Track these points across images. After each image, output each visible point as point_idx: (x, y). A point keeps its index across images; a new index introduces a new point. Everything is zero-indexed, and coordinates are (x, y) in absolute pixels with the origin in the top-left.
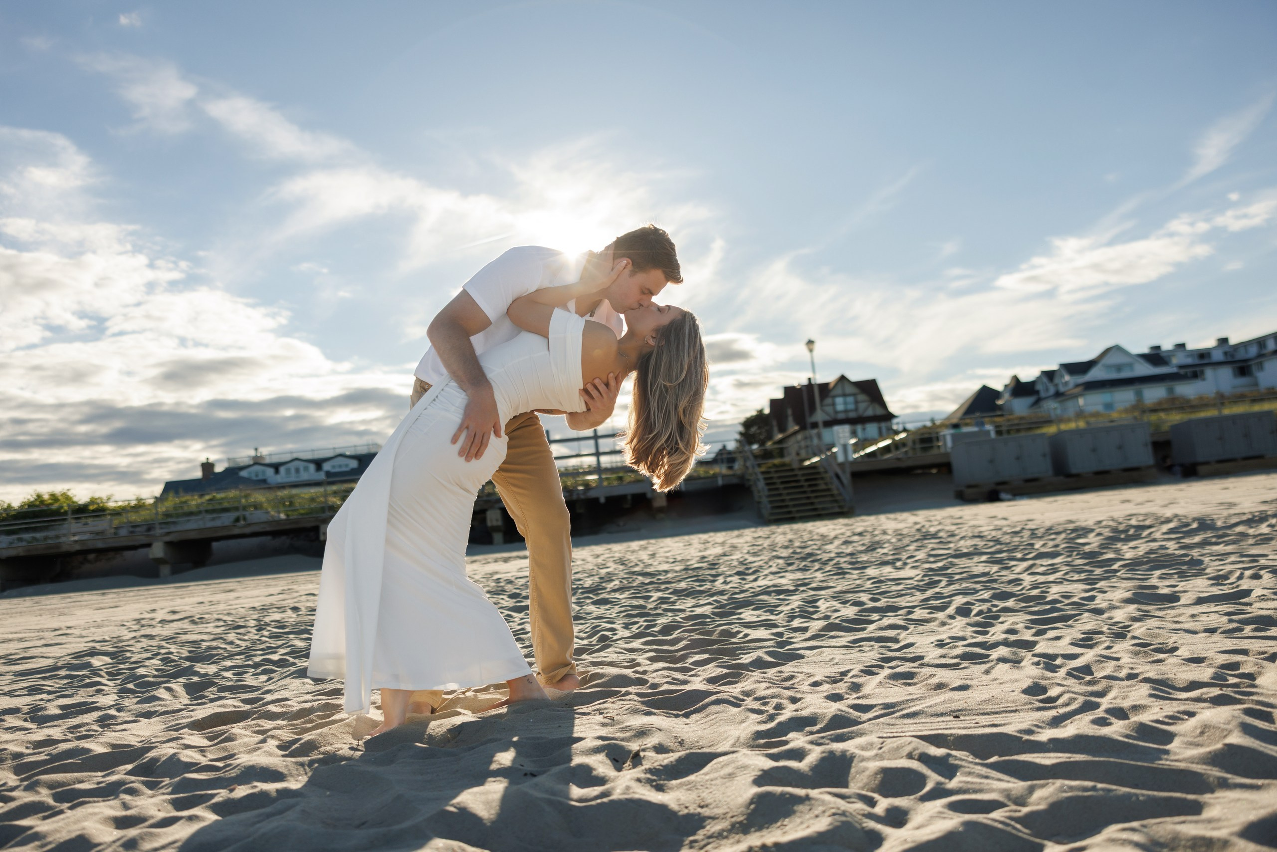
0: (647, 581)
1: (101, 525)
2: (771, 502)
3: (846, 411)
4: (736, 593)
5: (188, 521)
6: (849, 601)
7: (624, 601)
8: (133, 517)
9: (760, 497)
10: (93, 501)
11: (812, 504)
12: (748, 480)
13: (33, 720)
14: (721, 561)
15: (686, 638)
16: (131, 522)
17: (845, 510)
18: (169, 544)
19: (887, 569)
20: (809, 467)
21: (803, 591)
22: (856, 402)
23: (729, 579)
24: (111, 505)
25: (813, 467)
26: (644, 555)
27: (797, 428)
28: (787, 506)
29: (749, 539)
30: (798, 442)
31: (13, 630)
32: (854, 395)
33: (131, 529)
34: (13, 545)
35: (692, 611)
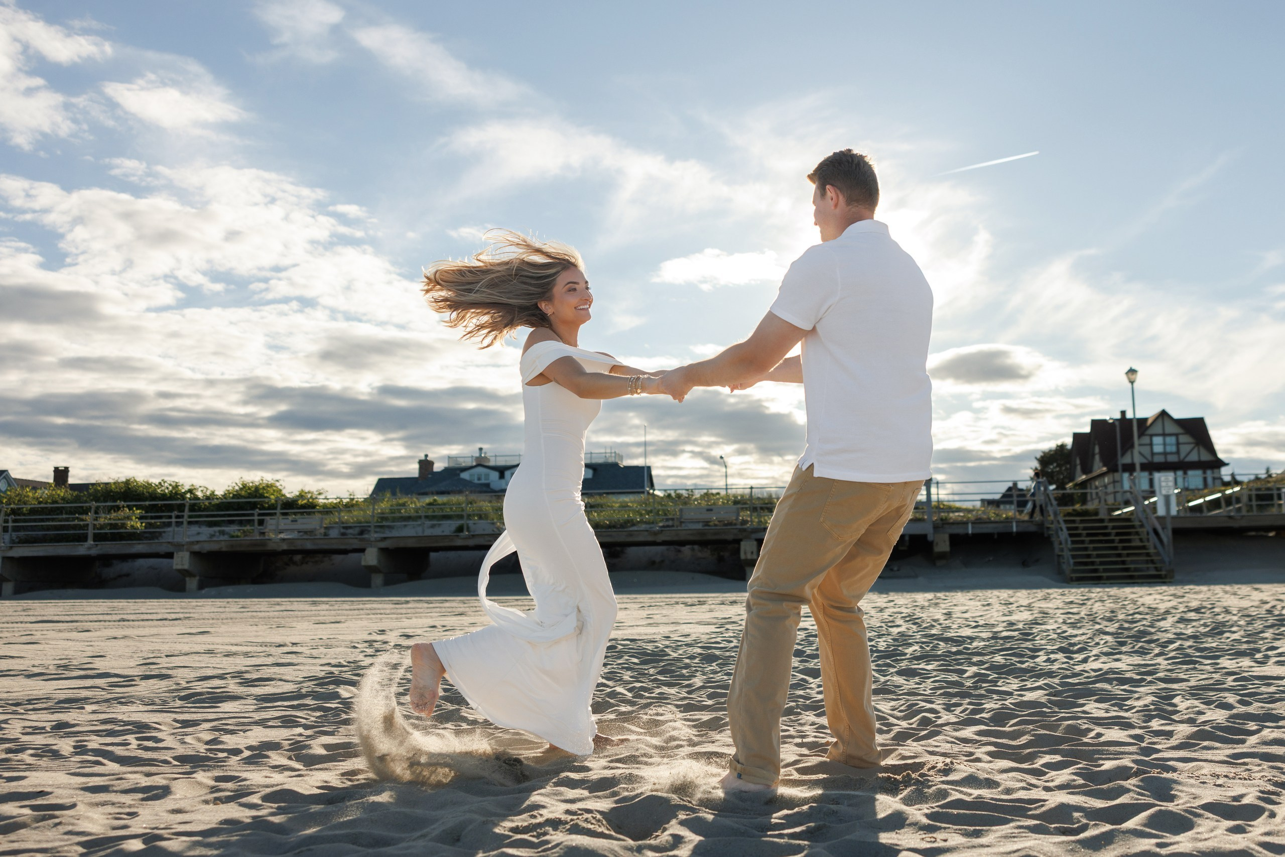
0: (954, 649)
1: (312, 523)
2: (1074, 557)
3: (1165, 454)
4: (1067, 677)
5: (405, 526)
6: (1214, 702)
7: (935, 673)
8: (345, 516)
9: (1062, 550)
10: (301, 496)
11: (1123, 562)
12: (1048, 528)
13: (298, 759)
14: (1034, 631)
15: (1029, 732)
16: (343, 523)
17: (1163, 573)
18: (383, 551)
19: (1246, 662)
20: (1119, 519)
21: (1150, 682)
22: (1178, 444)
23: (1052, 656)
24: (321, 501)
25: (1127, 518)
26: (938, 614)
27: (1105, 469)
28: (1093, 563)
29: (1058, 603)
30: (1105, 486)
31: (233, 641)
32: (1177, 435)
33: (343, 531)
34: (215, 539)
35: (1022, 696)
